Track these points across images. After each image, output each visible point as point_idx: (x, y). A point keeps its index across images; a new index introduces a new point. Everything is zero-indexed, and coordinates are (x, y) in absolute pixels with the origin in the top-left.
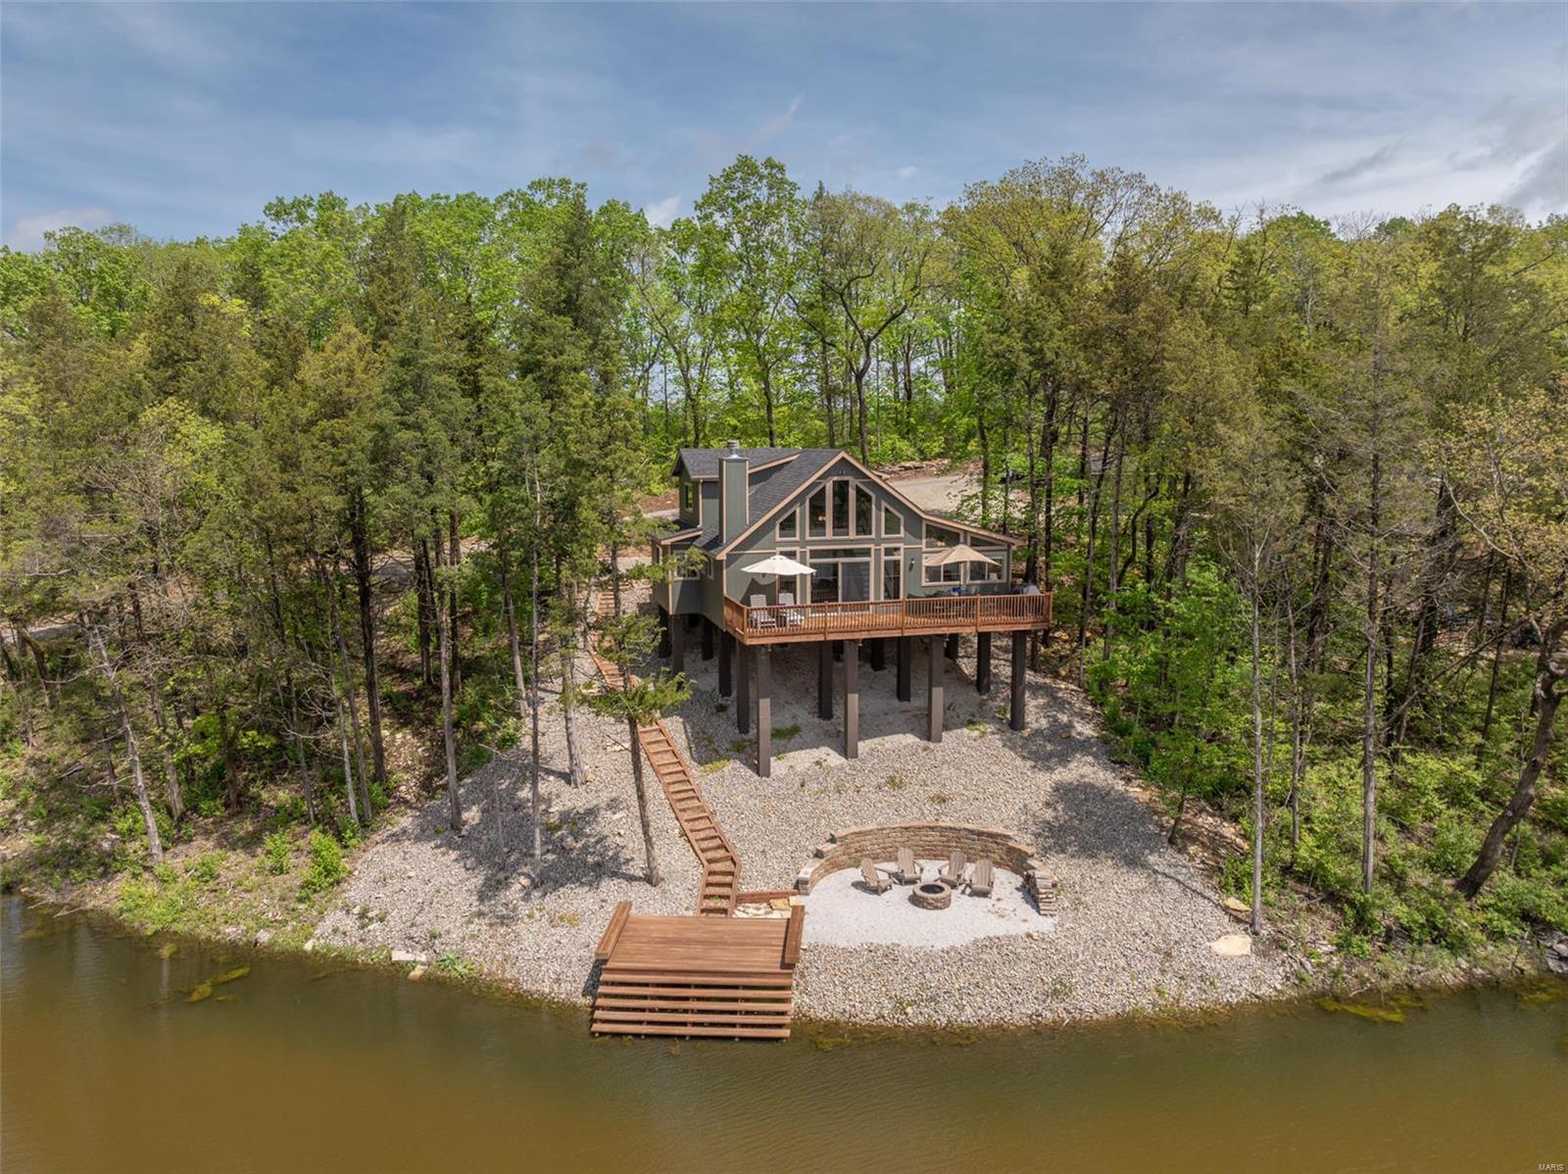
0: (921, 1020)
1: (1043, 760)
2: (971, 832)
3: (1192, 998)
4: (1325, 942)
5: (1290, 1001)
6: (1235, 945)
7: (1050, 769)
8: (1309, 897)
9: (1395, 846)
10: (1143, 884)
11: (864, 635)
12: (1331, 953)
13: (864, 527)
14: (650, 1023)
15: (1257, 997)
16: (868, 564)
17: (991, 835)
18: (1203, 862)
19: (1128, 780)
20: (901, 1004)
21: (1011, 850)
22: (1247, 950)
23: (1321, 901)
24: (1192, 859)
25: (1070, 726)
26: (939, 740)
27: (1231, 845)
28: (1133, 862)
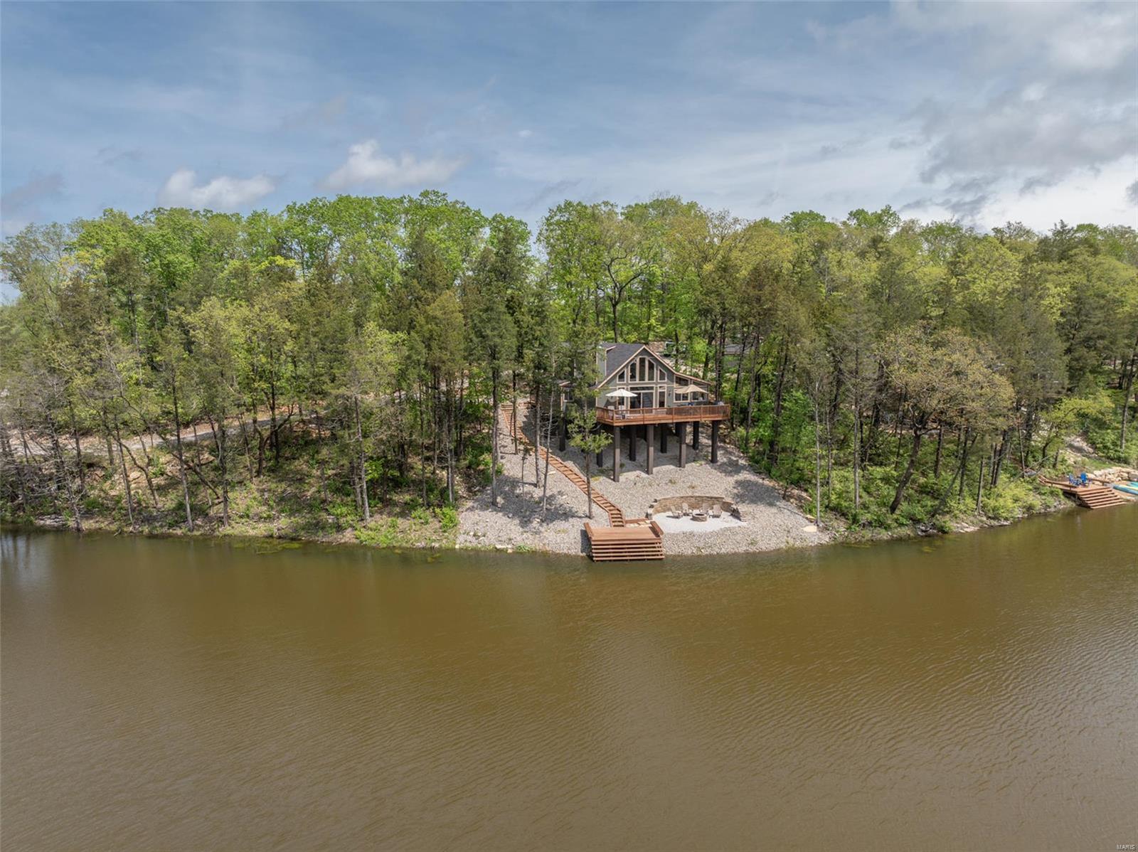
0: (708, 553)
1: (729, 473)
2: (708, 497)
3: (798, 544)
4: (842, 528)
5: (832, 545)
6: (812, 529)
7: (733, 476)
8: (835, 515)
9: (866, 497)
10: (776, 511)
11: (659, 422)
12: (845, 531)
13: (651, 378)
15: (820, 544)
16: (652, 393)
17: (716, 498)
18: (796, 504)
19: (763, 479)
20: (699, 549)
21: (724, 503)
22: (816, 530)
23: (840, 516)
24: (792, 503)
25: (737, 461)
26: (684, 467)
27: (805, 499)
28: (771, 505)
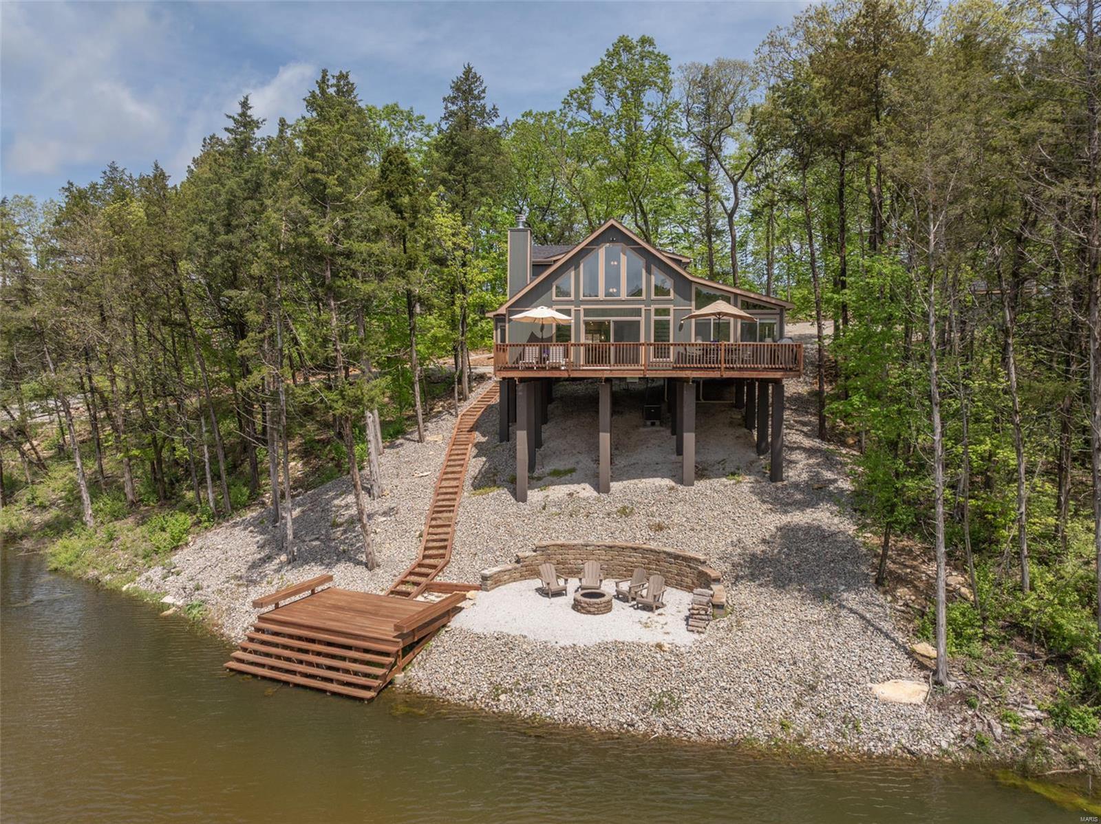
0: (509, 708)
1: (782, 507)
2: (669, 554)
3: (822, 739)
4: (1033, 707)
5: (955, 766)
7: (786, 512)
8: (1034, 656)
12: (1037, 720)
14: (272, 668)
15: (909, 752)
16: (638, 323)
17: (685, 559)
18: (906, 605)
20: (497, 690)
21: (700, 573)
22: (919, 699)
23: (1047, 662)
24: (895, 599)
26: (691, 485)
